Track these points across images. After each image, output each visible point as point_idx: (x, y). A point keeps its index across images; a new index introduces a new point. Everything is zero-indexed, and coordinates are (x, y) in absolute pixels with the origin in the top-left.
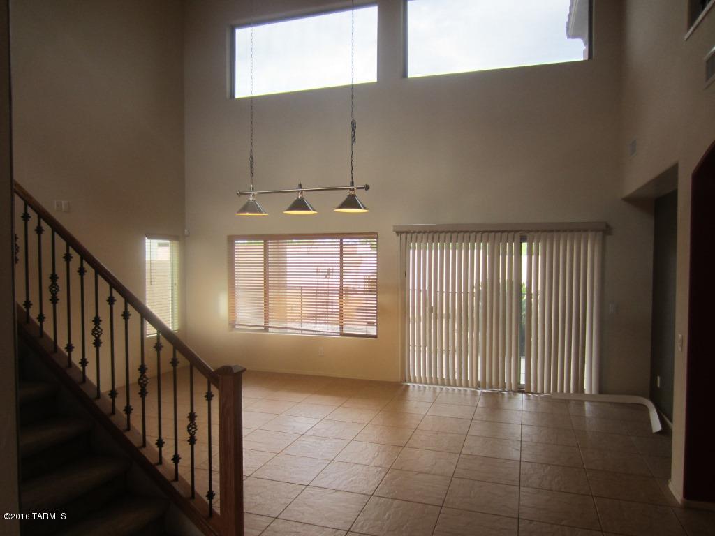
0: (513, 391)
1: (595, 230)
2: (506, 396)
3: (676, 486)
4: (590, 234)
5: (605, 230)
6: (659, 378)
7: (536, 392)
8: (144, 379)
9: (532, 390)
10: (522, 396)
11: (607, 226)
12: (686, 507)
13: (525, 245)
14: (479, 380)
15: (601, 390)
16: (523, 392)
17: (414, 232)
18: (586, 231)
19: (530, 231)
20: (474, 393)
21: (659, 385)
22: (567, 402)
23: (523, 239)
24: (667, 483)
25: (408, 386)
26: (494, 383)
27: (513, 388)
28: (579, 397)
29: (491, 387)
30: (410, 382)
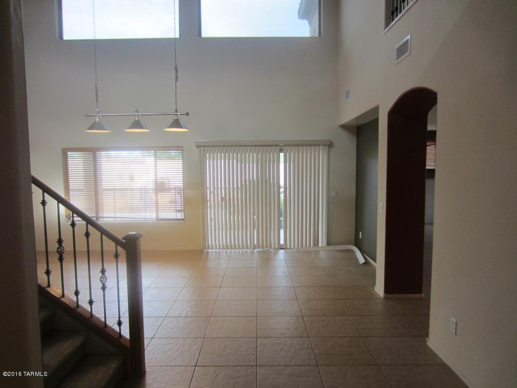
0: (277, 249)
1: (325, 145)
2: (272, 252)
3: (379, 288)
4: (321, 148)
5: (330, 145)
6: (361, 233)
7: (290, 248)
8: (62, 248)
9: (288, 247)
10: (282, 251)
11: (331, 143)
12: (385, 298)
13: (282, 155)
14: (255, 244)
15: (329, 244)
16: (282, 249)
17: (209, 146)
18: (319, 145)
19: (285, 146)
20: (253, 252)
21: (360, 237)
22: (310, 252)
23: (281, 151)
24: (374, 288)
25: (208, 252)
26: (264, 245)
27: (276, 247)
28: (316, 249)
29: (263, 247)
30: (209, 249)
